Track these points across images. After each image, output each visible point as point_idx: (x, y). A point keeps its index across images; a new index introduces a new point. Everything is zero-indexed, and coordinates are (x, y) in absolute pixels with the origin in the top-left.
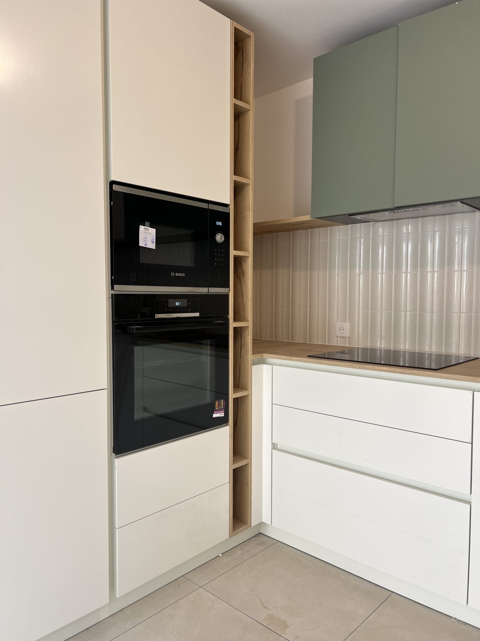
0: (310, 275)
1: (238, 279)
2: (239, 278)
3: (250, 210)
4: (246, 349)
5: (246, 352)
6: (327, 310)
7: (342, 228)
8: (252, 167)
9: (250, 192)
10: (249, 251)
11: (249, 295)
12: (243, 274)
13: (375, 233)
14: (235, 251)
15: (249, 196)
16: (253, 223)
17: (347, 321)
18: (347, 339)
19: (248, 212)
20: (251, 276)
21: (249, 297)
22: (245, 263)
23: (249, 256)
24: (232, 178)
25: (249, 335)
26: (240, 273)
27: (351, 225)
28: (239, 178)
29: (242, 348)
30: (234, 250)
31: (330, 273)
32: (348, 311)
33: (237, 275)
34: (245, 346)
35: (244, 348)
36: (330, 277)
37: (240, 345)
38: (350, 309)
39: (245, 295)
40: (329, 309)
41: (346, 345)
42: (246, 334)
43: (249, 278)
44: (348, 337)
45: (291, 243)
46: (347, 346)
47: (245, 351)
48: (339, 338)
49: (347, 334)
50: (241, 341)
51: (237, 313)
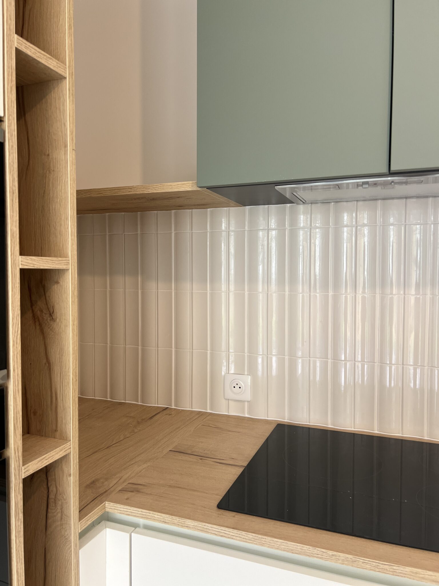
0: (176, 289)
1: (38, 327)
2: (40, 325)
3: (66, 146)
4: (62, 509)
5: (61, 519)
6: (209, 352)
7: (234, 211)
8: (70, 35)
9: (65, 100)
10: (66, 256)
11: (69, 372)
12: (51, 315)
13: (294, 222)
14: (23, 257)
15: (64, 111)
16: (77, 191)
17: (246, 373)
18: (246, 404)
19: (63, 152)
20: (73, 321)
21: (69, 376)
22: (56, 286)
23: (68, 270)
24: (10, 41)
25: (70, 475)
26: (42, 311)
27: (249, 207)
28: (33, 50)
29: (50, 507)
30: (21, 254)
31: (212, 289)
32: (246, 354)
33: (34, 316)
34: (60, 503)
35: (56, 506)
36: (212, 295)
37: (46, 499)
38: (250, 352)
39: (56, 369)
40: (212, 350)
41: (244, 414)
42: (63, 472)
43: (66, 326)
44: (248, 401)
45: (139, 232)
46: (247, 416)
47: (59, 515)
48: (230, 402)
49: (247, 396)
50: (48, 488)
51: (35, 413)
